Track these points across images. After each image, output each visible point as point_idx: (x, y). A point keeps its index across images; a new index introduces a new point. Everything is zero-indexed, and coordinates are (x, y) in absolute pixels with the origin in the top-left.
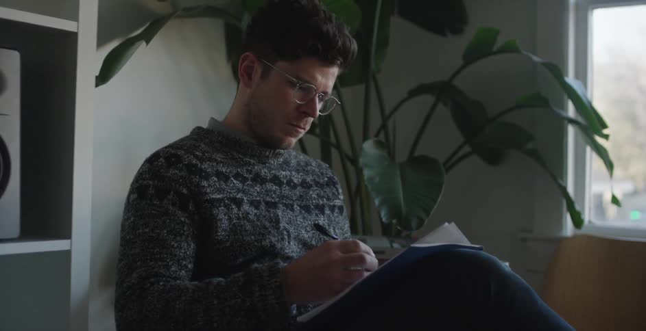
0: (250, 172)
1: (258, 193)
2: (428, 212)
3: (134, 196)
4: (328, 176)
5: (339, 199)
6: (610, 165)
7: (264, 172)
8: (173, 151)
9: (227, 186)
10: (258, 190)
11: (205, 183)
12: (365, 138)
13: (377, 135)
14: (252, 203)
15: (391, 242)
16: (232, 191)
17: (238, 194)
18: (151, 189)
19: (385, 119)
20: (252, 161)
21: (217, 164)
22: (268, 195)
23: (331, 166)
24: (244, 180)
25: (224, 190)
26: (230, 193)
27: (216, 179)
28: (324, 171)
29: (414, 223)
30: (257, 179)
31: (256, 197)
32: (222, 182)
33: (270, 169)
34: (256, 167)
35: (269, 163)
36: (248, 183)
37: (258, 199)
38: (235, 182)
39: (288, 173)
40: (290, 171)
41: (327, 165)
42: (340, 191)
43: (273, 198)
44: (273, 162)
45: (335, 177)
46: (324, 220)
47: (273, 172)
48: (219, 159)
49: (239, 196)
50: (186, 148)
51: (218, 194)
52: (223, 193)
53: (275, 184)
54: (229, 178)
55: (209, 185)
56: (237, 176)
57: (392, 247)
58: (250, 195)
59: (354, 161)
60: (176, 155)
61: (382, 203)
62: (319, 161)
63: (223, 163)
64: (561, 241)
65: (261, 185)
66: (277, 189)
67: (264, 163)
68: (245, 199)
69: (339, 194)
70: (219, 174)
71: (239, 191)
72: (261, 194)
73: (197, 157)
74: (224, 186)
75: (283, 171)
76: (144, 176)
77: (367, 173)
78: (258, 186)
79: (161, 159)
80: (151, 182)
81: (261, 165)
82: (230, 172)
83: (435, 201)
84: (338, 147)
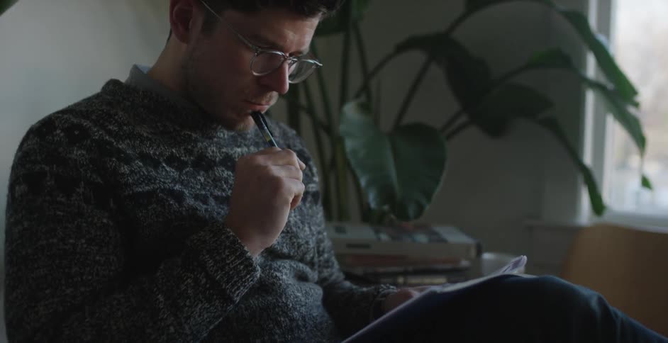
0: (190, 152)
1: (201, 184)
2: (429, 196)
3: (20, 189)
4: (297, 149)
5: (314, 182)
6: (640, 141)
7: (212, 151)
8: (75, 121)
9: (158, 173)
10: (202, 180)
11: (125, 169)
12: (343, 100)
13: (357, 96)
14: (196, 197)
15: (377, 232)
16: (167, 181)
17: (175, 186)
18: (48, 178)
19: (368, 76)
20: (194, 135)
21: (142, 142)
22: (216, 187)
23: (299, 134)
24: (180, 166)
25: (155, 179)
26: (164, 183)
27: (141, 164)
28: (291, 142)
29: (411, 210)
30: (202, 163)
31: (200, 190)
32: (150, 169)
33: (220, 147)
34: (200, 145)
35: (219, 138)
36: (188, 169)
37: (203, 192)
38: (168, 169)
39: (245, 149)
40: (248, 146)
41: (294, 132)
42: (315, 170)
43: (224, 190)
44: (222, 135)
45: (306, 150)
46: (295, 216)
47: (224, 150)
48: (145, 135)
49: (178, 187)
50: (94, 117)
51: (147, 185)
52: (155, 184)
53: (228, 168)
54: (160, 163)
55: (132, 172)
56: (171, 160)
57: (379, 239)
58: (191, 187)
59: (329, 129)
60: (80, 127)
61: (369, 184)
62: (284, 125)
63: (150, 139)
64: (578, 230)
65: (206, 171)
66: (230, 176)
67: (211, 138)
68: (186, 192)
69: (313, 175)
70: (144, 157)
71: (174, 181)
72: (207, 185)
73: (109, 132)
74: (153, 173)
75: (239, 147)
76: (33, 158)
77: (349, 144)
78: (202, 173)
79: (58, 132)
80: (47, 168)
81: (208, 141)
82: (161, 155)
83: (437, 182)
84: (310, 111)
